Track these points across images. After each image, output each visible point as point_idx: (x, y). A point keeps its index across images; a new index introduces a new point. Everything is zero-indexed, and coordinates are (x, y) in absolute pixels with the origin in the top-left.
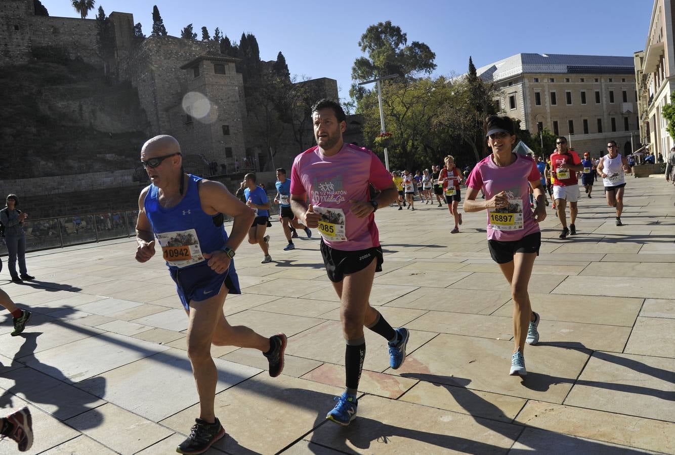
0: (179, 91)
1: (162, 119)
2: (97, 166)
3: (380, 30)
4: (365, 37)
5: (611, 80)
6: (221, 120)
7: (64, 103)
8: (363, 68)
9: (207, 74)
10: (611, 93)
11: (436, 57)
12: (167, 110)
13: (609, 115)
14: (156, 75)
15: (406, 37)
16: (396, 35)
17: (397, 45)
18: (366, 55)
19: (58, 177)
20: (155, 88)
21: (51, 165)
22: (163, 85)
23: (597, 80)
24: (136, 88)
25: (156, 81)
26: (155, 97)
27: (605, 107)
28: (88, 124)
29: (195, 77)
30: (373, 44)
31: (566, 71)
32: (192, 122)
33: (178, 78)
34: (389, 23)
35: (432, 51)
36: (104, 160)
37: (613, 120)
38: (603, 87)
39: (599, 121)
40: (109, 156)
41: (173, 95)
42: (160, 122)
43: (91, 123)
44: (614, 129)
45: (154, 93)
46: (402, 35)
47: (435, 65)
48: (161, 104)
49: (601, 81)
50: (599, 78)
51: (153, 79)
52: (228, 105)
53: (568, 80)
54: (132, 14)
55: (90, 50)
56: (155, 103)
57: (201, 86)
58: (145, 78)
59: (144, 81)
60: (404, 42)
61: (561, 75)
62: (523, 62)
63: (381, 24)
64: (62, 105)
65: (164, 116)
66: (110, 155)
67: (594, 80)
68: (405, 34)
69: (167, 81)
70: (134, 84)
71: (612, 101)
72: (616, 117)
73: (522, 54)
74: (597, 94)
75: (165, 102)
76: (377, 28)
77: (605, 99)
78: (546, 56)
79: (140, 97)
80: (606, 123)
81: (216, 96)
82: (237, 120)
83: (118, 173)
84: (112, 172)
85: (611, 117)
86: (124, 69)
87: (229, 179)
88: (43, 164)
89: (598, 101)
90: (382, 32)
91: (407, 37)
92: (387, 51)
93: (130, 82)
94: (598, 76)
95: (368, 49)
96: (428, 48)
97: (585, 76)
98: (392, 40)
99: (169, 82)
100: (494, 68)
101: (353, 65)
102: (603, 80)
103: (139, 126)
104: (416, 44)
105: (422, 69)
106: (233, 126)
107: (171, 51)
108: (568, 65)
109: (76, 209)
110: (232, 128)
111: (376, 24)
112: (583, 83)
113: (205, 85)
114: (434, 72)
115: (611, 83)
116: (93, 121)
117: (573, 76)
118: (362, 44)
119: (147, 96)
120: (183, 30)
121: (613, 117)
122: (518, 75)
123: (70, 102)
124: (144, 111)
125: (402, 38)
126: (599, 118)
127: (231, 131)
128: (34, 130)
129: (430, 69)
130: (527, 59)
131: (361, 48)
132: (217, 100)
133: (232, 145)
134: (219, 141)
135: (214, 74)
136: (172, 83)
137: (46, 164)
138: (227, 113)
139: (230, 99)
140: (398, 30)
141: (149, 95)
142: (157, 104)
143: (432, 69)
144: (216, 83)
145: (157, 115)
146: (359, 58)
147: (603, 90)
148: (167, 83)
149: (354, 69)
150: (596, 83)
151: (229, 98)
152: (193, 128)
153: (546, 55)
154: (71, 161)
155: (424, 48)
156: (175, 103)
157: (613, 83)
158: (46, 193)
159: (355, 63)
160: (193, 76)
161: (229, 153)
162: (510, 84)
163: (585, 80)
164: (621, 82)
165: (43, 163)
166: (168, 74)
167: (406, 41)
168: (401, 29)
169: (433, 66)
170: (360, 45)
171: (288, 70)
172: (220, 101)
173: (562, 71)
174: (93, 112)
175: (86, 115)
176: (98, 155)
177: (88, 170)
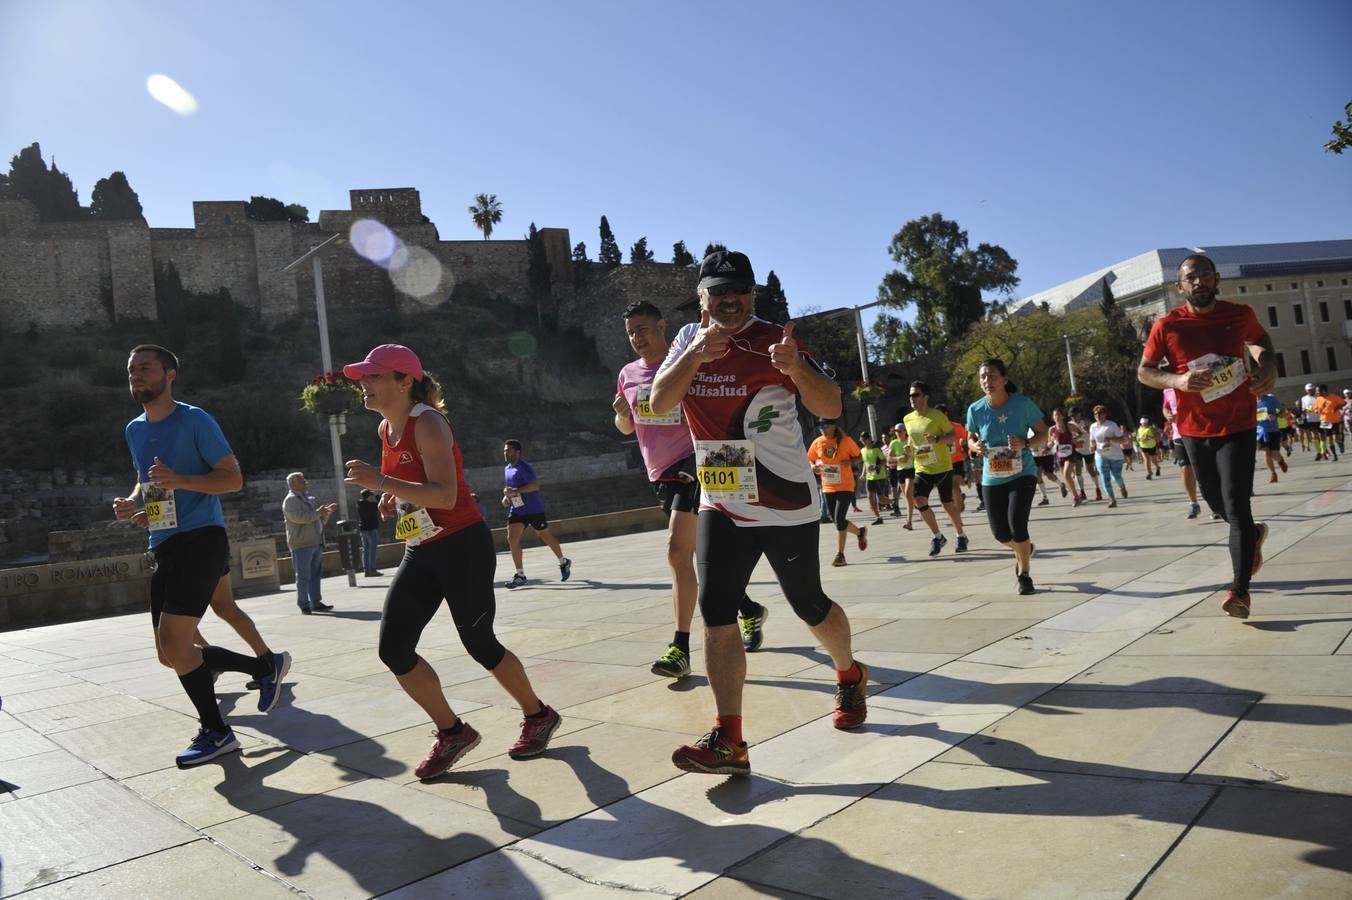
2: (572, 449)
3: (923, 227)
4: (899, 238)
5: (1320, 284)
8: (897, 289)
10: (1324, 306)
11: (1018, 267)
13: (1323, 343)
15: (967, 237)
16: (950, 234)
17: (951, 249)
18: (901, 268)
23: (1295, 286)
24: (593, 339)
27: (1313, 330)
28: (530, 391)
30: (911, 250)
31: (1238, 274)
34: (938, 217)
35: (1012, 257)
36: (578, 441)
37: (1330, 351)
38: (1307, 295)
39: (1305, 354)
40: (584, 435)
43: (534, 389)
44: (1333, 367)
46: (960, 236)
47: (1018, 279)
49: (1302, 286)
50: (1298, 282)
53: (1243, 290)
54: (567, 230)
55: (511, 284)
58: (612, 323)
59: (610, 327)
60: (964, 245)
61: (1232, 281)
62: (1164, 265)
63: (925, 219)
64: (495, 365)
66: (586, 433)
67: (1290, 287)
68: (965, 233)
70: (588, 332)
71: (1325, 317)
72: (1334, 346)
73: (1159, 251)
74: (1298, 309)
76: (919, 225)
77: (1311, 316)
78: (1200, 251)
80: (1318, 356)
83: (605, 457)
84: (597, 457)
85: (1325, 346)
86: (570, 310)
89: (1300, 320)
90: (927, 230)
91: (969, 237)
92: (940, 262)
93: (582, 329)
94: (1296, 279)
95: (903, 258)
96: (1005, 253)
97: (1273, 281)
98: (943, 243)
100: (1111, 277)
101: (880, 282)
102: (1306, 285)
104: (984, 248)
105: (995, 286)
107: (650, 283)
108: (1243, 264)
111: (917, 219)
112: (1270, 292)
114: (1016, 289)
115: (1321, 289)
116: (536, 386)
117: (1251, 283)
118: (894, 251)
119: (615, 349)
120: (634, 247)
121: (1329, 345)
122: (1156, 287)
123: (505, 360)
125: (959, 238)
126: (1304, 349)
128: (467, 402)
129: (1008, 285)
130: (1169, 258)
131: (892, 256)
140: (954, 226)
141: (617, 348)
143: (1012, 286)
146: (891, 273)
147: (1308, 302)
149: (882, 290)
150: (1296, 291)
153: (1201, 248)
155: (998, 253)
157: (1326, 288)
159: (885, 280)
162: (1143, 302)
163: (1273, 287)
164: (1341, 286)
167: (966, 244)
168: (959, 224)
169: (1014, 281)
170: (891, 252)
171: (785, 299)
173: (1232, 275)
174: (537, 373)
175: (527, 378)
176: (570, 434)
177: (562, 454)
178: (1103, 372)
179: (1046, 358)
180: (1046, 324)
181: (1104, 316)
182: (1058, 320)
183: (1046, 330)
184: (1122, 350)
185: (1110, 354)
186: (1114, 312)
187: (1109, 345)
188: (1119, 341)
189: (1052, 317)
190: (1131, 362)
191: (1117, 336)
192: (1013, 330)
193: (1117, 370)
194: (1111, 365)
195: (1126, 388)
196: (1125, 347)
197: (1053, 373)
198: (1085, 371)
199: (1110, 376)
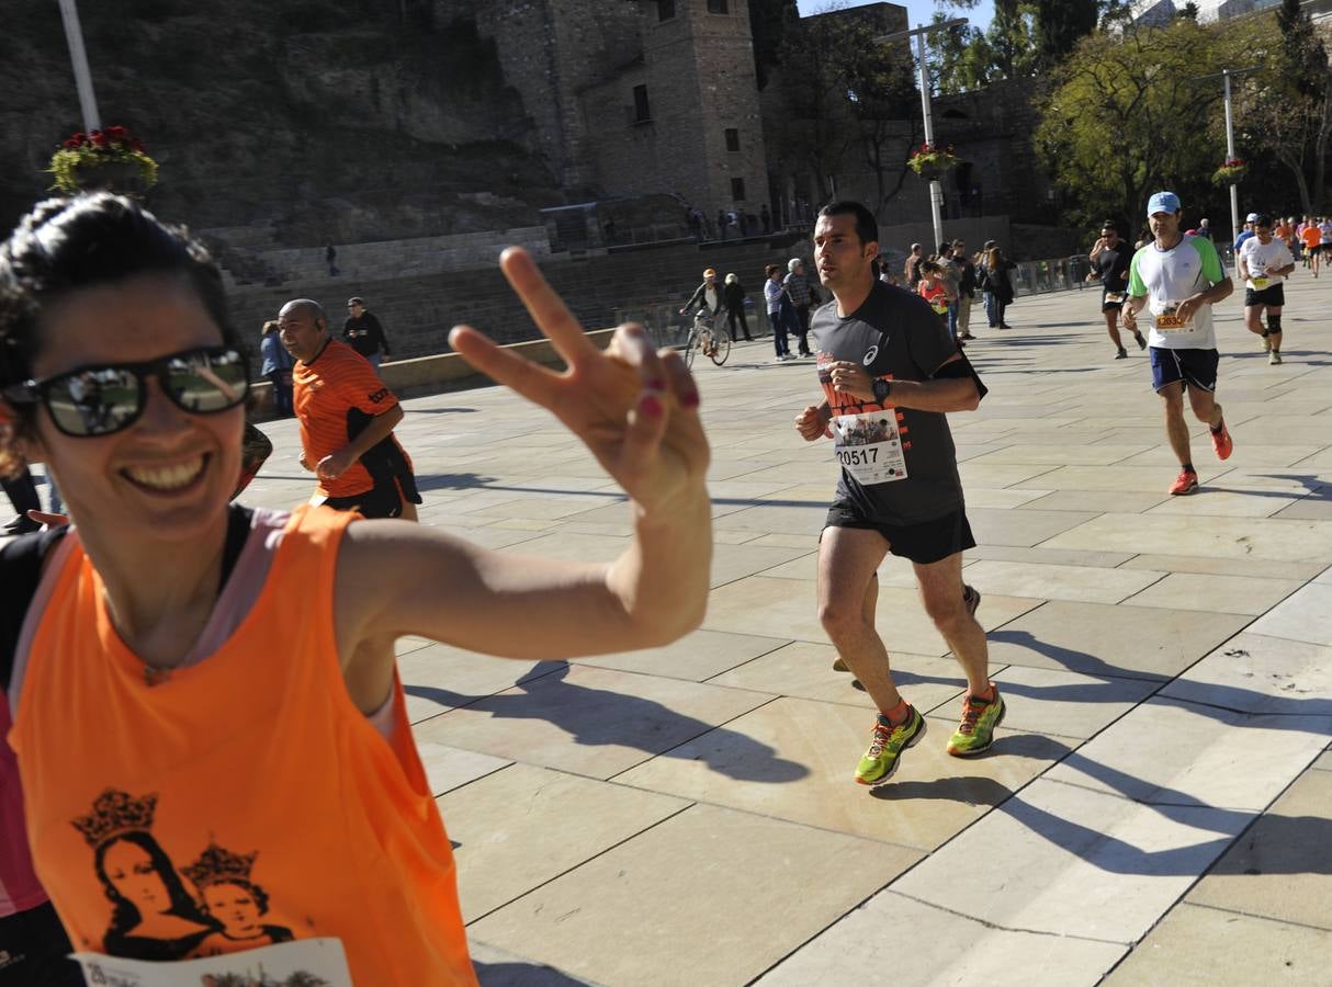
0: (602, 48)
1: (569, 113)
2: (465, 219)
6: (723, 118)
7: (334, 75)
9: (695, 14)
12: (580, 92)
14: (555, 11)
19: (396, 242)
20: (553, 41)
21: (371, 216)
22: (570, 35)
24: (492, 42)
25: (556, 25)
26: (551, 62)
28: (391, 124)
29: (661, 20)
32: (652, 123)
33: (598, 18)
36: (472, 206)
40: (482, 198)
41: (589, 56)
42: (566, 121)
43: (399, 121)
45: (549, 53)
48: (566, 79)
51: (547, 19)
52: (735, 82)
56: (550, 75)
57: (680, 41)
58: (521, 16)
59: (519, 23)
64: (333, 78)
65: (573, 105)
66: (483, 195)
69: (577, 26)
70: (483, 29)
75: (575, 74)
79: (503, 61)
81: (713, 64)
82: (752, 117)
84: (503, 233)
87: (767, 246)
88: (357, 214)
93: (472, 24)
99: (581, 27)
103: (501, 128)
106: (744, 131)
109: (465, 308)
110: (745, 135)
113: (691, 38)
116: (402, 116)
119: (526, 59)
123: (350, 71)
124: (514, 94)
127: (743, 140)
128: (289, 137)
132: (713, 72)
133: (743, 173)
134: (720, 165)
135: (707, 13)
136: (587, 30)
137: (363, 214)
138: (732, 100)
139: (739, 71)
141: (530, 57)
142: (557, 77)
144: (713, 33)
145: (558, 106)
148: (578, 30)
151: (736, 67)
152: (655, 134)
154: (408, 208)
156: (595, 75)
158: (390, 276)
160: (657, 18)
161: (738, 188)
165: (356, 211)
166: (580, 9)
172: (720, 75)
174: (403, 95)
175: (387, 101)
176: (460, 196)
177: (448, 227)
178: (1272, 120)
179: (1185, 96)
180: (1189, 42)
181: (1280, 31)
182: (1211, 34)
183: (1190, 52)
184: (1304, 87)
185: (1284, 92)
186: (1297, 27)
187: (1285, 77)
188: (1299, 72)
189: (1202, 29)
190: (1314, 105)
191: (1296, 66)
192: (1140, 51)
193: (1292, 118)
194: (1285, 110)
195: (1302, 147)
196: (1308, 81)
197: (1194, 120)
198: (1245, 118)
199: (1282, 126)
